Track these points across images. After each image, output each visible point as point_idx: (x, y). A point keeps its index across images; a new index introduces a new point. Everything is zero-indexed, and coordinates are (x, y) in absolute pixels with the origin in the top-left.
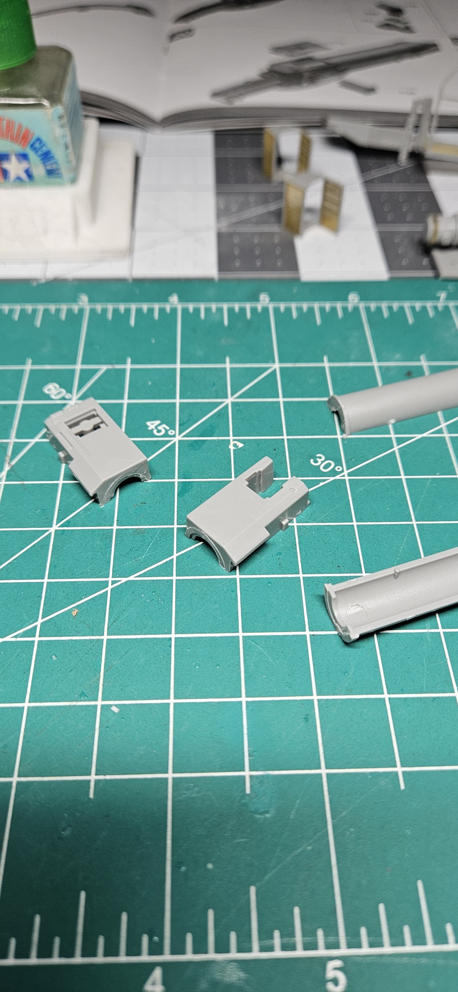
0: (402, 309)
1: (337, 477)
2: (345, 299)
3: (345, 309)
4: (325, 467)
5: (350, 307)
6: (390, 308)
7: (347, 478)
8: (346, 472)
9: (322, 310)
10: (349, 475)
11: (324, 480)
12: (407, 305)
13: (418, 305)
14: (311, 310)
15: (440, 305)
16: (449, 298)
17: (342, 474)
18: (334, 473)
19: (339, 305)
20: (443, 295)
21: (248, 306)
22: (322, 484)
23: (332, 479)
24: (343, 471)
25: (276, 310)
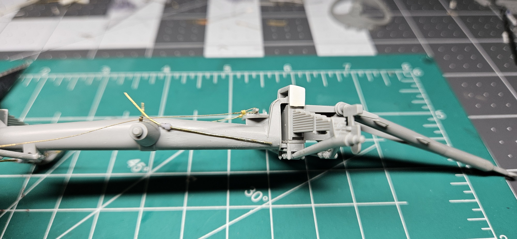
0: (320, 76)
1: (264, 206)
2: (282, 69)
3: (281, 76)
4: (256, 197)
5: (284, 74)
6: (312, 75)
7: (271, 207)
8: (271, 201)
9: (266, 76)
10: (273, 204)
11: (253, 209)
12: (323, 73)
13: (330, 73)
14: (258, 76)
15: (345, 73)
16: (352, 68)
17: (268, 203)
18: (261, 202)
19: (277, 74)
20: (347, 66)
21: (215, 74)
22: (251, 212)
23: (259, 207)
24: (268, 200)
25: (235, 77)
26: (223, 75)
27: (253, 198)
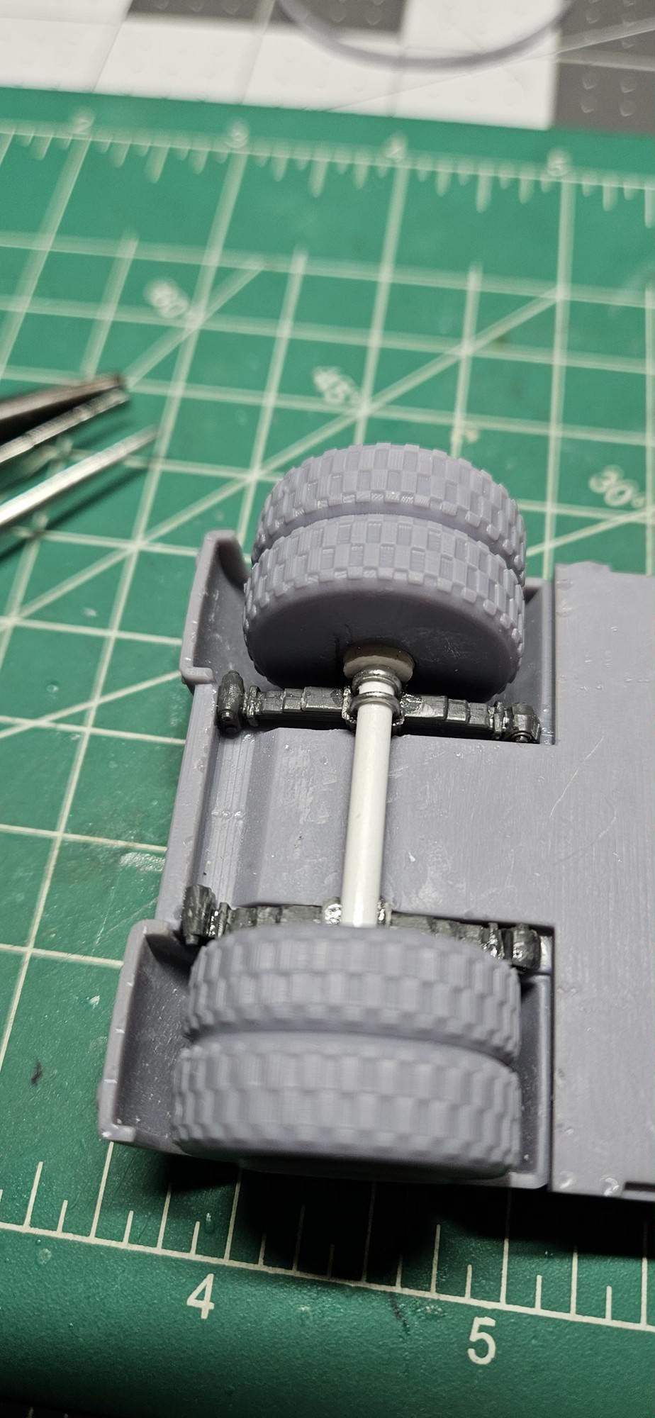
1: (634, 517)
4: (615, 497)
7: (651, 521)
11: (606, 521)
14: (640, 194)
17: (643, 513)
21: (525, 176)
22: (602, 527)
24: (645, 507)
25: (577, 189)
26: (545, 180)
27: (608, 499)
